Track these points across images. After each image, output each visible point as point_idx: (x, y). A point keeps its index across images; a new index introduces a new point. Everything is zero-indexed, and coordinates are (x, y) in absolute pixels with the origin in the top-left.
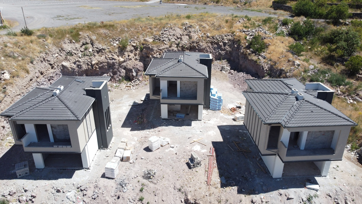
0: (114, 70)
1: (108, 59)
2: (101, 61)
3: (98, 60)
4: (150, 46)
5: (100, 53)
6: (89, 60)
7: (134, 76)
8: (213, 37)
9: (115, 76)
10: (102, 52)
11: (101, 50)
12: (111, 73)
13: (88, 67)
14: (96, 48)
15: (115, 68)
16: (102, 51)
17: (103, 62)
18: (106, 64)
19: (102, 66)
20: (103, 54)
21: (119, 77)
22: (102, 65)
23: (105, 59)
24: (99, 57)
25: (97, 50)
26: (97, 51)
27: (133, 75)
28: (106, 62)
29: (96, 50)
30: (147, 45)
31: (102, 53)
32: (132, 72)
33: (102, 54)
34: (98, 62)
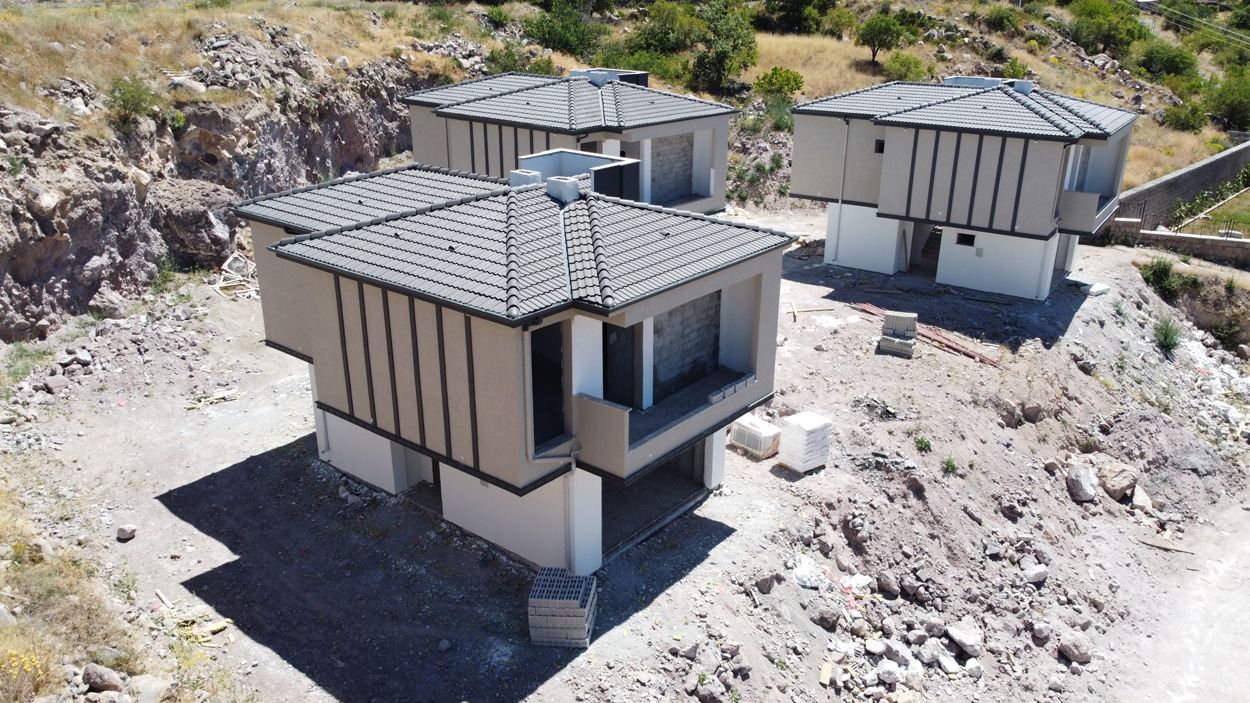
0: (124, 230)
1: (101, 176)
2: (76, 192)
3: (61, 189)
4: (213, 106)
5: (48, 154)
6: (18, 194)
7: (225, 242)
8: (360, 70)
9: (132, 261)
10: (60, 147)
11: (48, 135)
12: (112, 249)
13: (19, 231)
14: (19, 126)
15: (127, 221)
16: (55, 141)
17: (85, 197)
18: (94, 203)
19: (83, 218)
20: (67, 157)
21: (144, 265)
22: (79, 211)
23: (87, 179)
24: (52, 171)
25: (32, 136)
26: (32, 145)
27: (216, 240)
28: (94, 195)
29: (27, 140)
30: (202, 105)
31: (60, 152)
32: (210, 225)
33: (61, 157)
34: (63, 197)
